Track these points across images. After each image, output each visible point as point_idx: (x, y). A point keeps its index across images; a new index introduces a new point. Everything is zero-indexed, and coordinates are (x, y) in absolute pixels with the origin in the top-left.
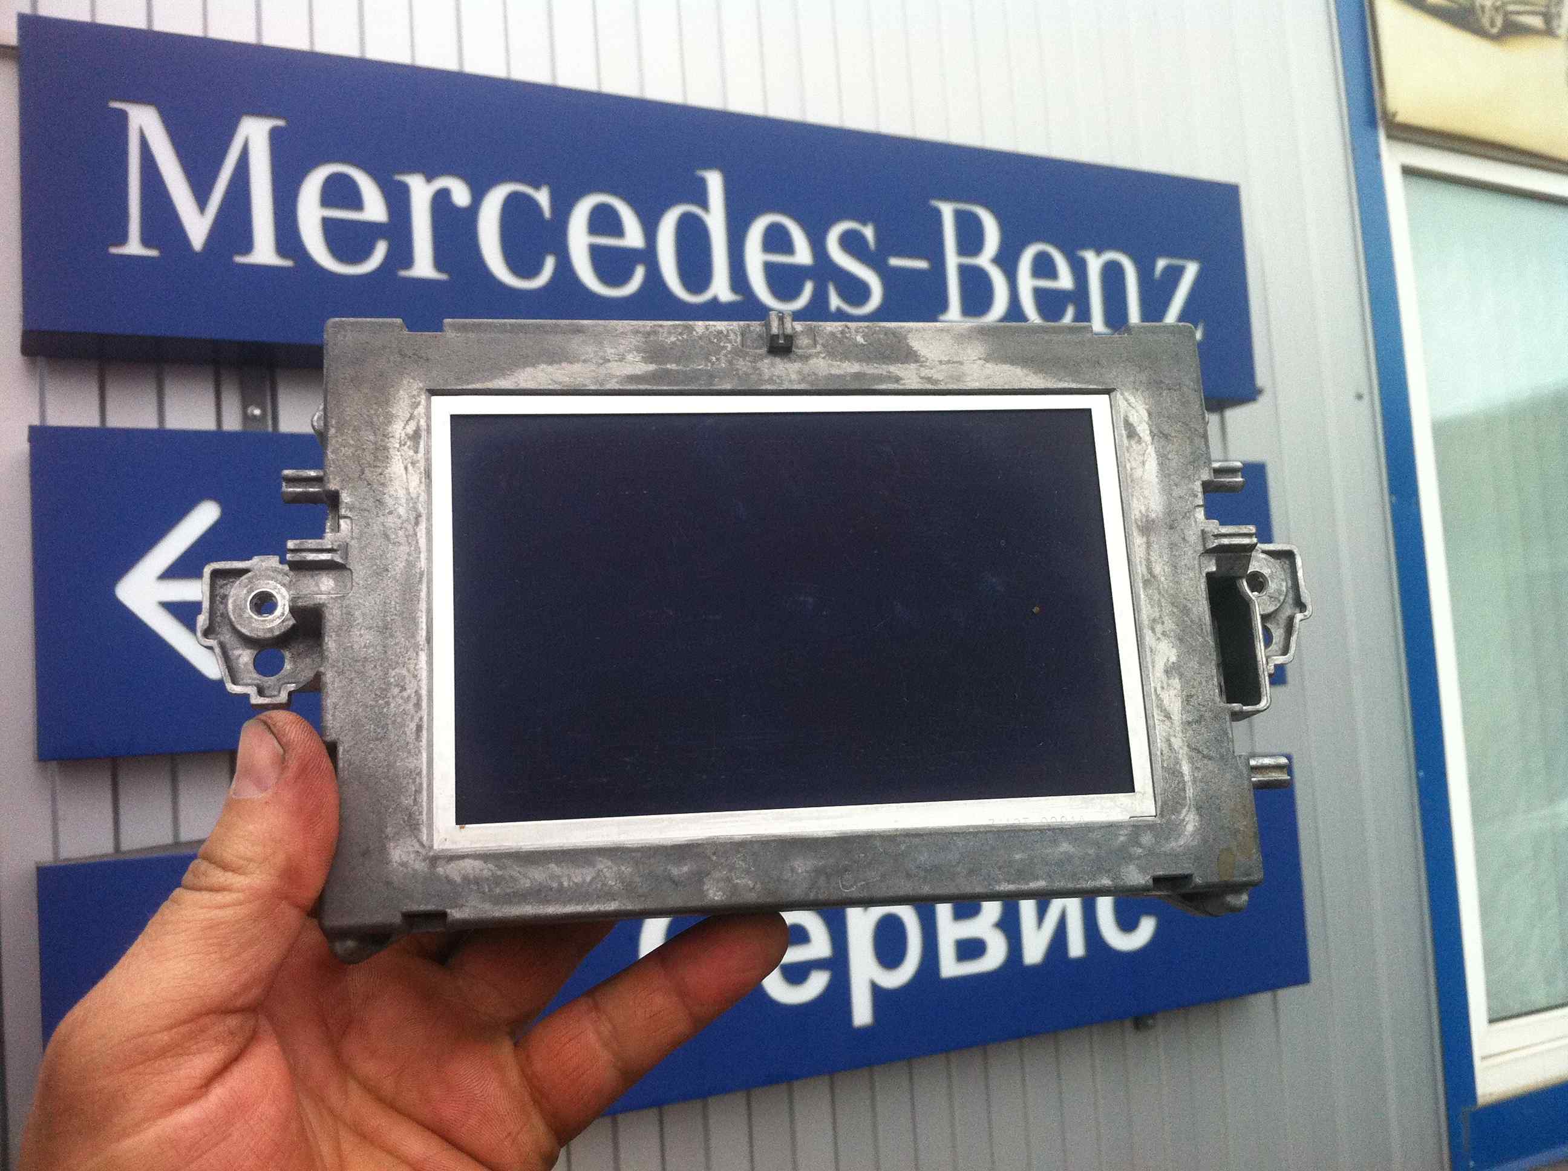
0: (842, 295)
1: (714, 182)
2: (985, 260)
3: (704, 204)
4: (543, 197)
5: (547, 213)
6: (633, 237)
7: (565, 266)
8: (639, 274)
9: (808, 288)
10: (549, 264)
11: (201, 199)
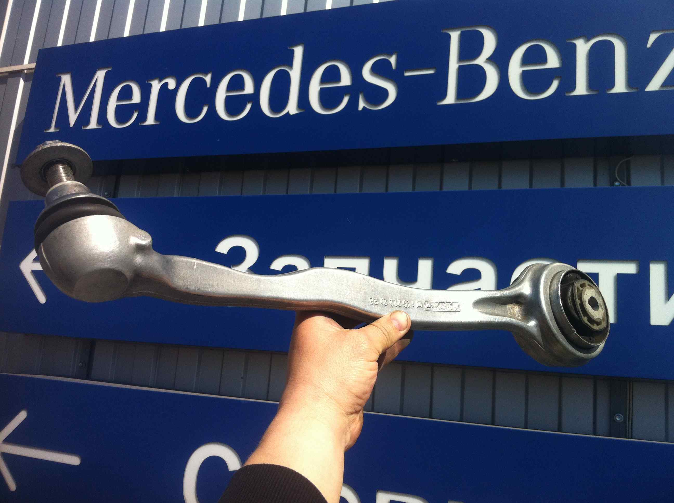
0: (368, 100)
1: (299, 51)
2: (481, 61)
3: (290, 64)
4: (208, 79)
5: (208, 85)
6: (249, 88)
7: (212, 110)
8: (249, 107)
9: (346, 100)
10: (205, 109)
11: (77, 105)
